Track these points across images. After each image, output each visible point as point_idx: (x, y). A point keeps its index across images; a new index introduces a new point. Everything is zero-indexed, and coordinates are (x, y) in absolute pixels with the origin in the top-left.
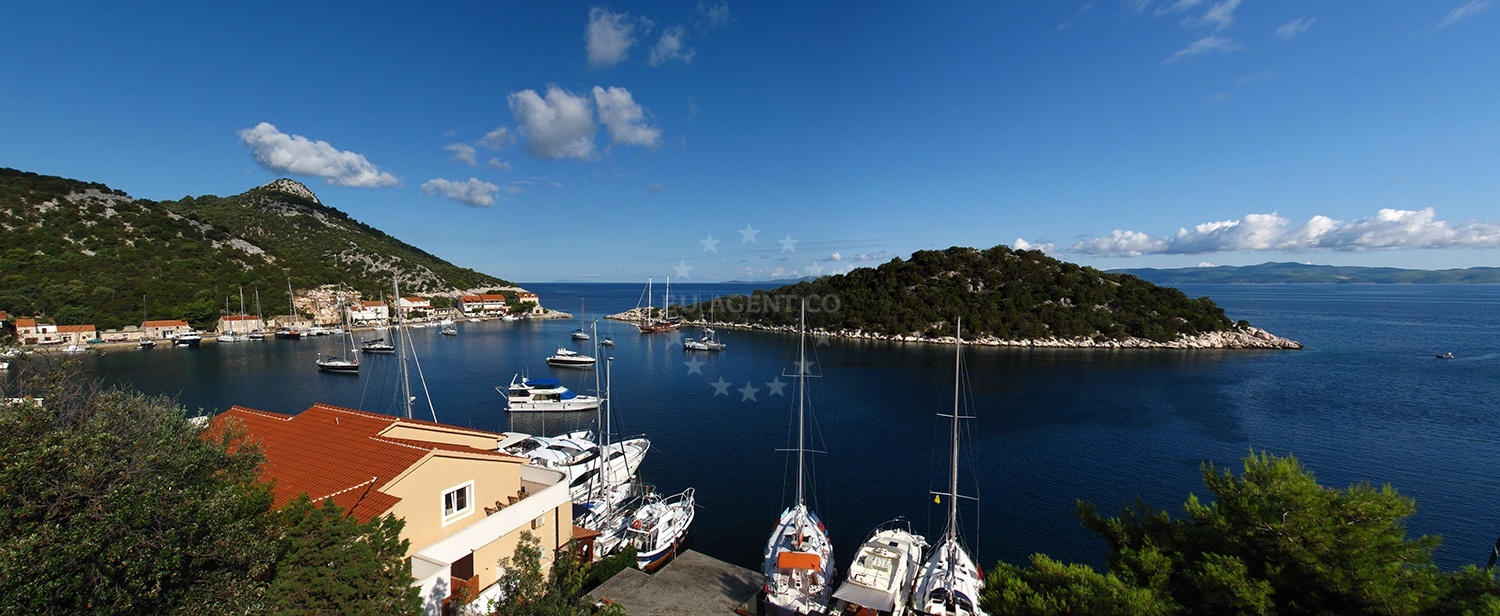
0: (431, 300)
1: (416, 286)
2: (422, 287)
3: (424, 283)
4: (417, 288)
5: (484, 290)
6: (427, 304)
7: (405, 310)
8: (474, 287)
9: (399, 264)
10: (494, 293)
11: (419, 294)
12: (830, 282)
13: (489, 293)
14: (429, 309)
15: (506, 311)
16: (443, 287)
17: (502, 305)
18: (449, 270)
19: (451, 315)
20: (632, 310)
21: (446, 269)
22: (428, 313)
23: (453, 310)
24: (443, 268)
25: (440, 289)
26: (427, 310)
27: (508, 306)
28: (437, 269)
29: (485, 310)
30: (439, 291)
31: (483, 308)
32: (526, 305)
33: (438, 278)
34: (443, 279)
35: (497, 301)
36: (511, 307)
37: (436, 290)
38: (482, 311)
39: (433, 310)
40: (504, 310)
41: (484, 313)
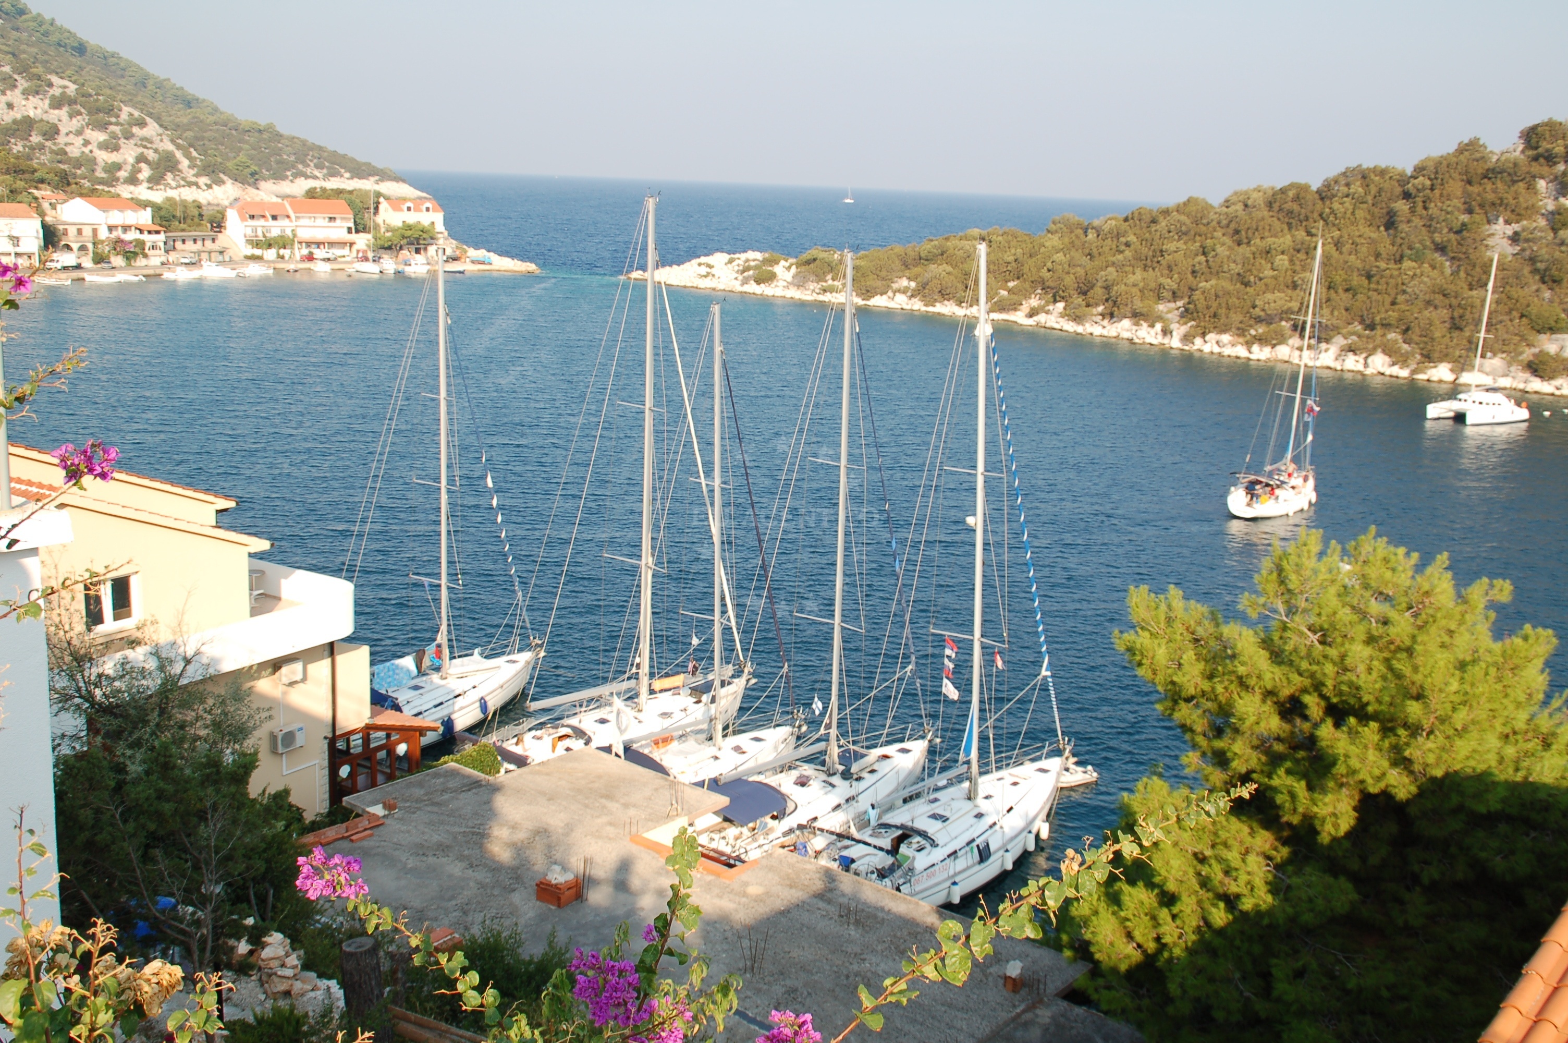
0: (157, 209)
1: (119, 167)
2: (136, 171)
3: (141, 159)
4: (122, 174)
5: (301, 186)
6: (145, 217)
7: (87, 231)
8: (279, 176)
9: (72, 102)
10: (326, 194)
11: (125, 191)
12: (1270, 205)
13: (311, 194)
14: (150, 232)
15: (355, 248)
16: (192, 172)
17: (346, 230)
18: (209, 125)
19: (210, 253)
20: (703, 259)
21: (202, 121)
22: (148, 245)
23: (214, 240)
24: (194, 118)
25: (184, 179)
26: (146, 237)
27: (361, 235)
28: (177, 120)
29: (300, 243)
30: (182, 183)
31: (295, 236)
32: (409, 233)
33: (179, 147)
34: (192, 150)
35: (332, 219)
36: (369, 236)
37: (174, 180)
38: (292, 245)
39: (162, 237)
40: (352, 244)
41: (296, 251)
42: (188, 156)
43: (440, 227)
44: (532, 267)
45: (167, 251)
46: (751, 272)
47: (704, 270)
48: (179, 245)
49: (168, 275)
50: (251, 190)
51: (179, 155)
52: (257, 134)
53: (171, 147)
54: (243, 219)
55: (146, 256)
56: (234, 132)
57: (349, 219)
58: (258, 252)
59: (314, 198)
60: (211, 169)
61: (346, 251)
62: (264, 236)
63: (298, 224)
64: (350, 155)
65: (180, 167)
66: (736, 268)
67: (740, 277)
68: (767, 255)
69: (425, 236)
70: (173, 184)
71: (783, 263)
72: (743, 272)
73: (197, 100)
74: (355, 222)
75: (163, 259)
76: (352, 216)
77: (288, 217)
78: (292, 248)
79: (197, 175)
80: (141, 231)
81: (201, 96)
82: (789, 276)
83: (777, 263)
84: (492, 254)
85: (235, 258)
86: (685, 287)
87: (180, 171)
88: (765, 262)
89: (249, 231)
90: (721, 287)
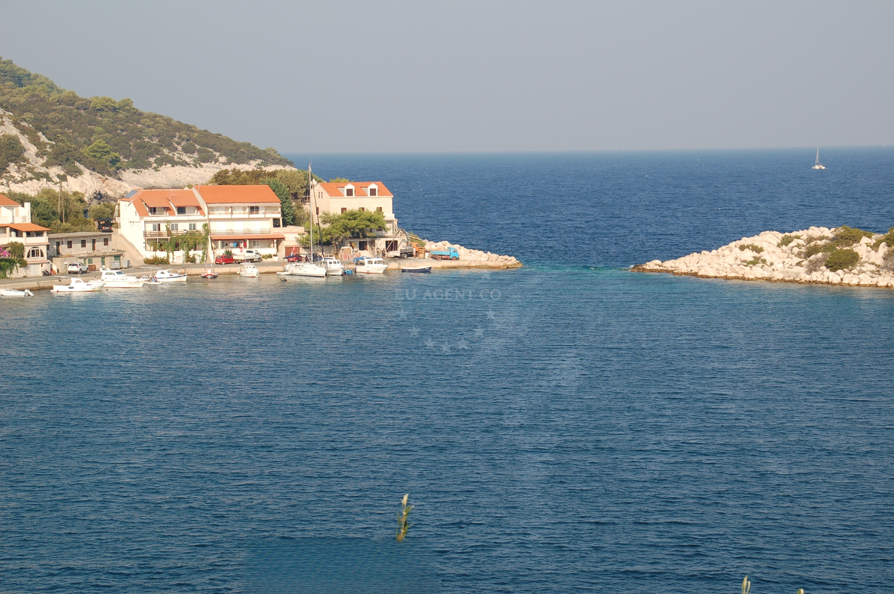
0: (34, 204)
6: (23, 215)
10: (240, 179)
14: (29, 234)
15: (284, 244)
16: (41, 161)
17: (271, 222)
18: (52, 104)
19: (103, 257)
20: (746, 241)
21: (43, 100)
22: (27, 250)
23: (106, 241)
24: (33, 96)
25: (31, 170)
26: (23, 240)
27: (290, 228)
28: (13, 99)
29: (215, 241)
30: (29, 175)
31: (208, 232)
32: (353, 223)
33: (23, 131)
34: (40, 134)
35: (254, 209)
36: (301, 229)
37: (18, 171)
38: (205, 244)
39: (44, 239)
40: (279, 240)
41: (210, 252)
42: (35, 141)
43: (389, 214)
44: (512, 261)
45: (50, 258)
46: (820, 255)
47: (749, 255)
48: (64, 248)
49: (59, 289)
50: (112, 181)
51: (24, 140)
52: (111, 114)
53: (14, 131)
54: (142, 214)
55: (24, 265)
56: (82, 111)
57: (276, 208)
58: (161, 255)
59: (225, 183)
60: (65, 156)
61: (272, 250)
62: (169, 233)
63: (211, 217)
64: (224, 134)
65: (26, 155)
66: (796, 250)
67: (805, 263)
68: (841, 230)
69: (372, 226)
70: (18, 176)
71: (865, 240)
72: (808, 254)
73: (29, 75)
74: (283, 212)
75: (46, 267)
76: (279, 204)
77: (199, 208)
78: (205, 248)
79: (47, 165)
80: (18, 233)
81: (33, 72)
82: (878, 257)
83: (857, 240)
84: (457, 246)
85: (132, 264)
86: (726, 278)
87: (26, 160)
88: (838, 239)
89: (150, 228)
90: (778, 276)
